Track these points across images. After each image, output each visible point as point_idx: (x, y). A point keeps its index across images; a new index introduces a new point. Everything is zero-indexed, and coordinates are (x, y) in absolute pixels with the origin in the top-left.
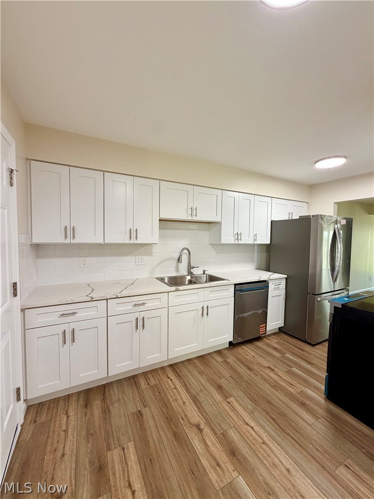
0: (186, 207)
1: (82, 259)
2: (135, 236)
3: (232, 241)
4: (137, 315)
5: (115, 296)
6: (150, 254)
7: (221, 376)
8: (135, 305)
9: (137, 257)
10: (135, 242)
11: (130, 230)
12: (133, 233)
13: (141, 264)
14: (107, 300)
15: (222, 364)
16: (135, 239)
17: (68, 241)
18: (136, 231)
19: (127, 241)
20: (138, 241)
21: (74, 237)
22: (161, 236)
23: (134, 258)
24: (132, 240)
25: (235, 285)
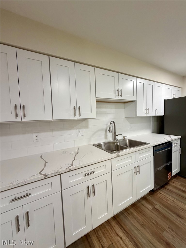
0: (114, 89)
1: (34, 134)
2: (78, 113)
3: (143, 115)
4: (88, 184)
5: (68, 170)
6: (87, 127)
7: (163, 230)
8: (86, 175)
9: (78, 130)
10: (78, 118)
11: (74, 108)
12: (76, 110)
13: (81, 135)
14: (60, 175)
15: (153, 211)
16: (78, 116)
17: (19, 119)
18: (79, 108)
19: (72, 117)
20: (81, 117)
21: (24, 116)
22: (98, 113)
23: (75, 131)
24: (76, 116)
25: (154, 147)
